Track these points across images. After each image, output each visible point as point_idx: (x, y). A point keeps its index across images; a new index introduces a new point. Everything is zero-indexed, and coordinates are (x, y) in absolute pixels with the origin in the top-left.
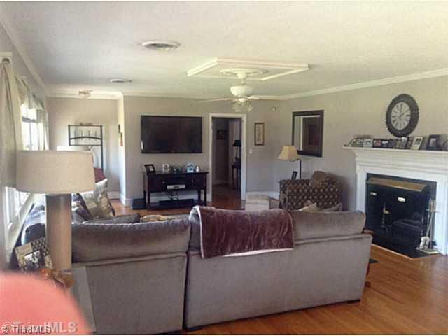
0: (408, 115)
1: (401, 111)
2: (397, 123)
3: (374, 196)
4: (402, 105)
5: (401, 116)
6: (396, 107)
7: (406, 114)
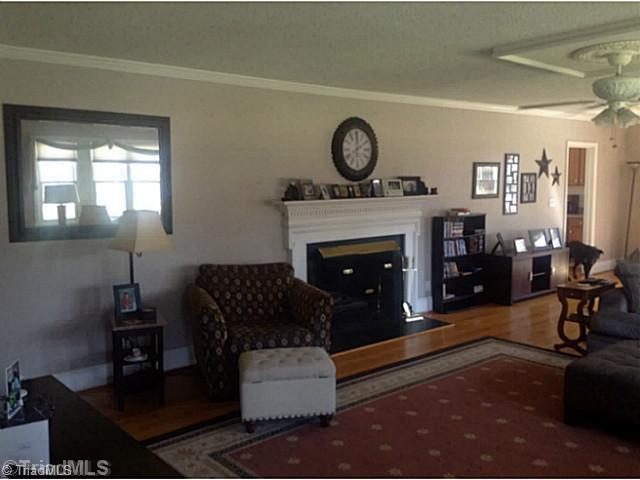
0: (366, 150)
1: (357, 143)
2: (353, 160)
3: (350, 275)
4: (356, 133)
5: (357, 149)
6: (348, 135)
7: (364, 147)
